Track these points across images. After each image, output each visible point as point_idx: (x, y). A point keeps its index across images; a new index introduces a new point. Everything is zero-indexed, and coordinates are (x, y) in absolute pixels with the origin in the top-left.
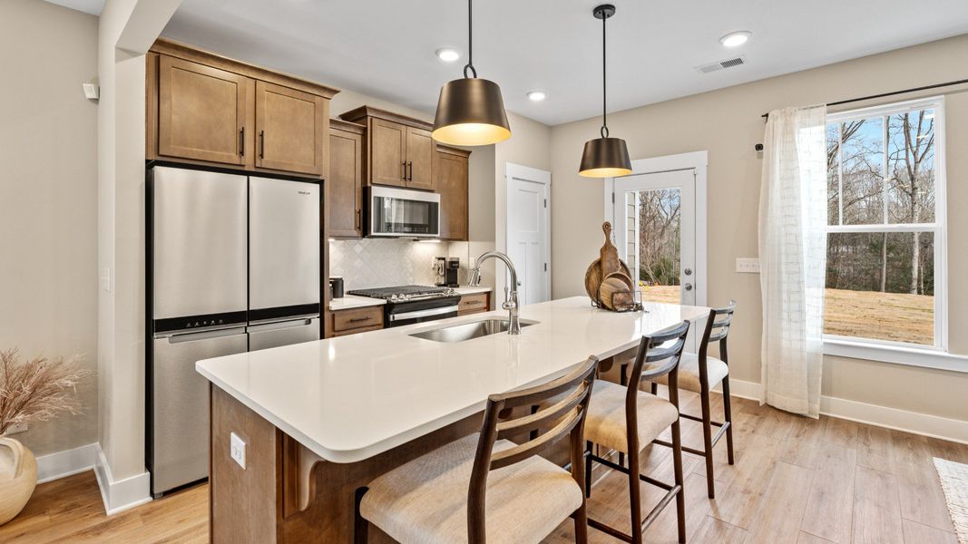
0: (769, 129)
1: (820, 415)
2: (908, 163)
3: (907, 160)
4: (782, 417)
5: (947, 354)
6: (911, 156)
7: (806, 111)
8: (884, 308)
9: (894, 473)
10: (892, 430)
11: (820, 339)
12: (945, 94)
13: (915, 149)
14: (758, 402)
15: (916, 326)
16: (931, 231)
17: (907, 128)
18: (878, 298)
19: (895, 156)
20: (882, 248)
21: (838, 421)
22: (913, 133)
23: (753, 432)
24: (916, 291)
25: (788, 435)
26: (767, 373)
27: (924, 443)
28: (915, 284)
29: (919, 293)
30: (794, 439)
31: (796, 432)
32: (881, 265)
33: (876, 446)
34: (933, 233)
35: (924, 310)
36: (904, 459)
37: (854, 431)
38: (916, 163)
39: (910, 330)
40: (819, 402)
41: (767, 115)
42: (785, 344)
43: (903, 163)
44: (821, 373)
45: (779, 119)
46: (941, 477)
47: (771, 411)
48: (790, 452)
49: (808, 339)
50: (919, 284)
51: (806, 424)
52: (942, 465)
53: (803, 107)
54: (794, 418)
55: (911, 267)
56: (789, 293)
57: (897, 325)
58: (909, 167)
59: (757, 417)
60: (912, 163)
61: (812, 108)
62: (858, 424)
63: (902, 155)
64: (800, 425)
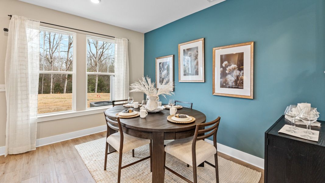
0: (12, 22)
1: (36, 148)
2: (50, 53)
3: (50, 52)
4: (18, 157)
5: (76, 112)
6: (51, 51)
7: (31, 21)
8: (45, 99)
9: (66, 158)
10: (61, 142)
11: (36, 117)
12: (77, 32)
13: (52, 49)
14: (4, 155)
15: (56, 104)
16: (71, 74)
17: (50, 42)
18: (43, 96)
19: (46, 50)
20: (42, 79)
21: (42, 147)
22: (52, 44)
23: (4, 174)
24: (51, 93)
25: (23, 165)
26: (9, 139)
27: (71, 142)
28: (51, 90)
29: (52, 93)
30: (27, 165)
31: (27, 161)
32: (42, 85)
33: (58, 150)
34: (72, 75)
35: (56, 98)
36: (67, 151)
37: (49, 148)
38: (52, 53)
39: (54, 105)
40: (35, 143)
41: (11, 16)
42: (19, 123)
43: (48, 53)
44: (36, 131)
45: (18, 20)
46: (78, 151)
47: (12, 157)
48: (26, 173)
49: (31, 118)
50: (52, 90)
51: (30, 155)
52: (77, 147)
53: (30, 19)
54: (24, 155)
55: (50, 85)
56: (22, 99)
57: (51, 104)
58: (50, 54)
59: (5, 164)
60: (51, 53)
61: (34, 21)
62: (50, 145)
63: (48, 50)
64: (28, 157)
